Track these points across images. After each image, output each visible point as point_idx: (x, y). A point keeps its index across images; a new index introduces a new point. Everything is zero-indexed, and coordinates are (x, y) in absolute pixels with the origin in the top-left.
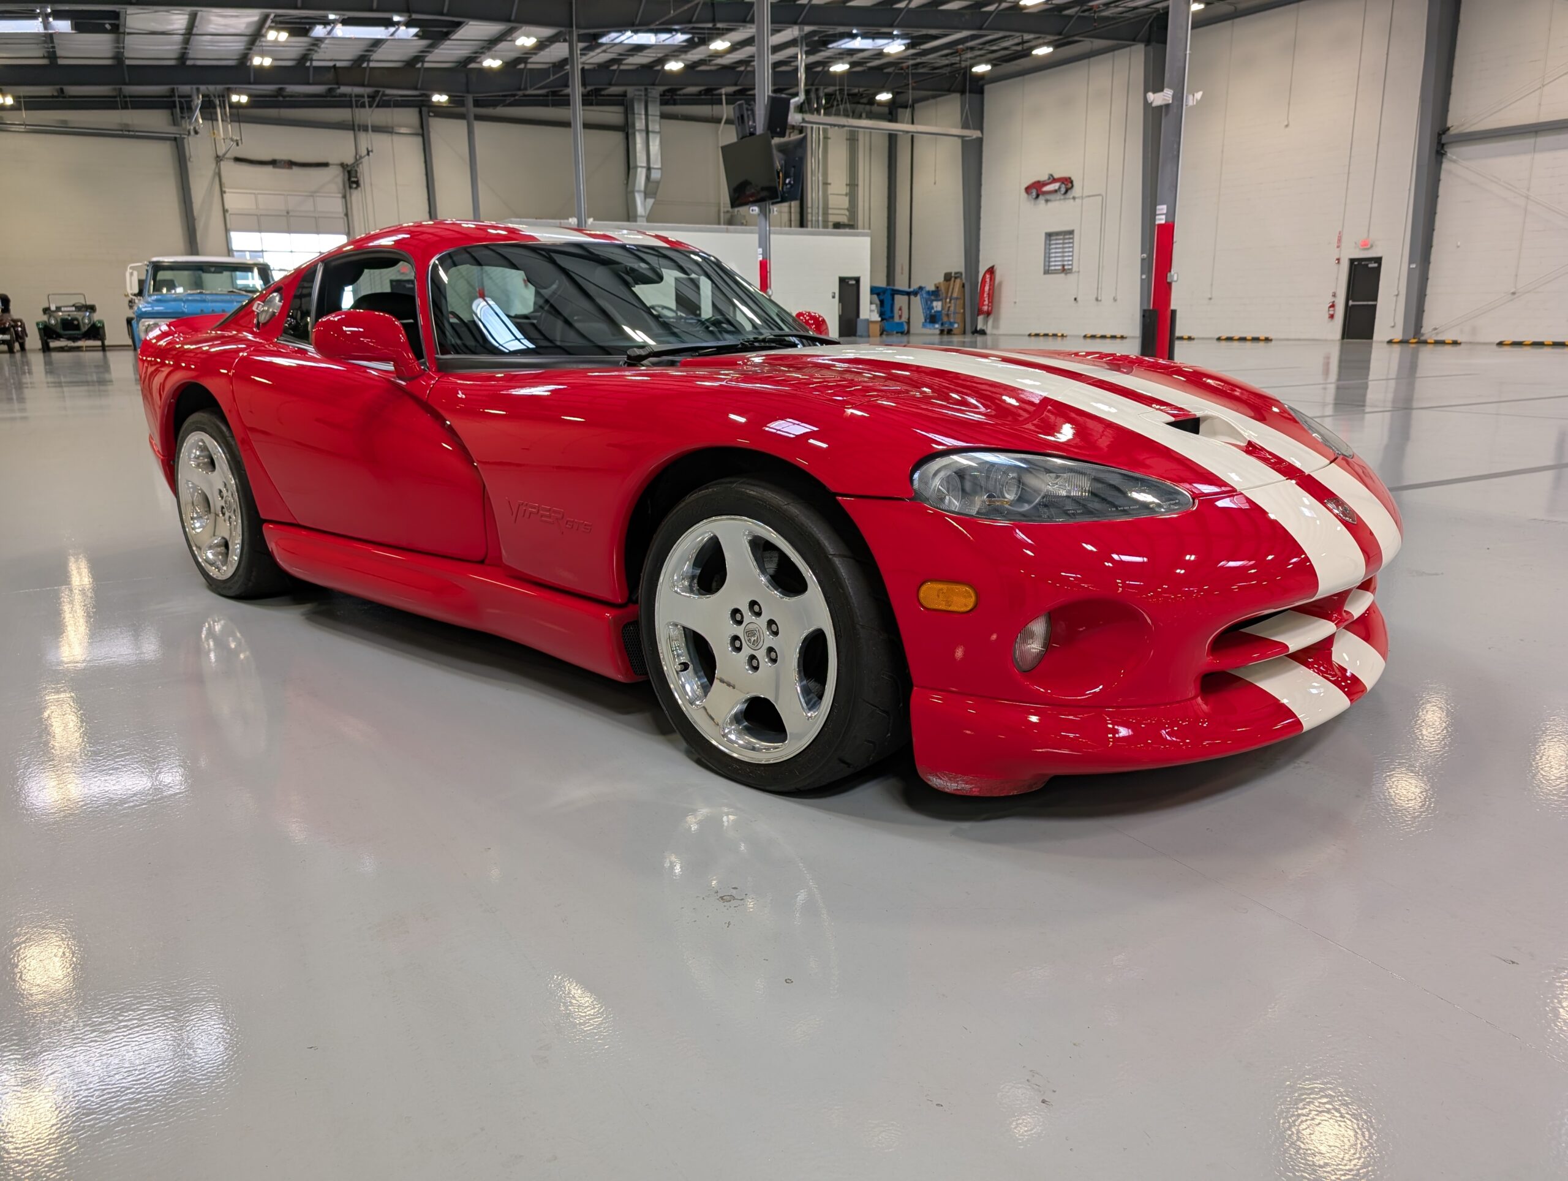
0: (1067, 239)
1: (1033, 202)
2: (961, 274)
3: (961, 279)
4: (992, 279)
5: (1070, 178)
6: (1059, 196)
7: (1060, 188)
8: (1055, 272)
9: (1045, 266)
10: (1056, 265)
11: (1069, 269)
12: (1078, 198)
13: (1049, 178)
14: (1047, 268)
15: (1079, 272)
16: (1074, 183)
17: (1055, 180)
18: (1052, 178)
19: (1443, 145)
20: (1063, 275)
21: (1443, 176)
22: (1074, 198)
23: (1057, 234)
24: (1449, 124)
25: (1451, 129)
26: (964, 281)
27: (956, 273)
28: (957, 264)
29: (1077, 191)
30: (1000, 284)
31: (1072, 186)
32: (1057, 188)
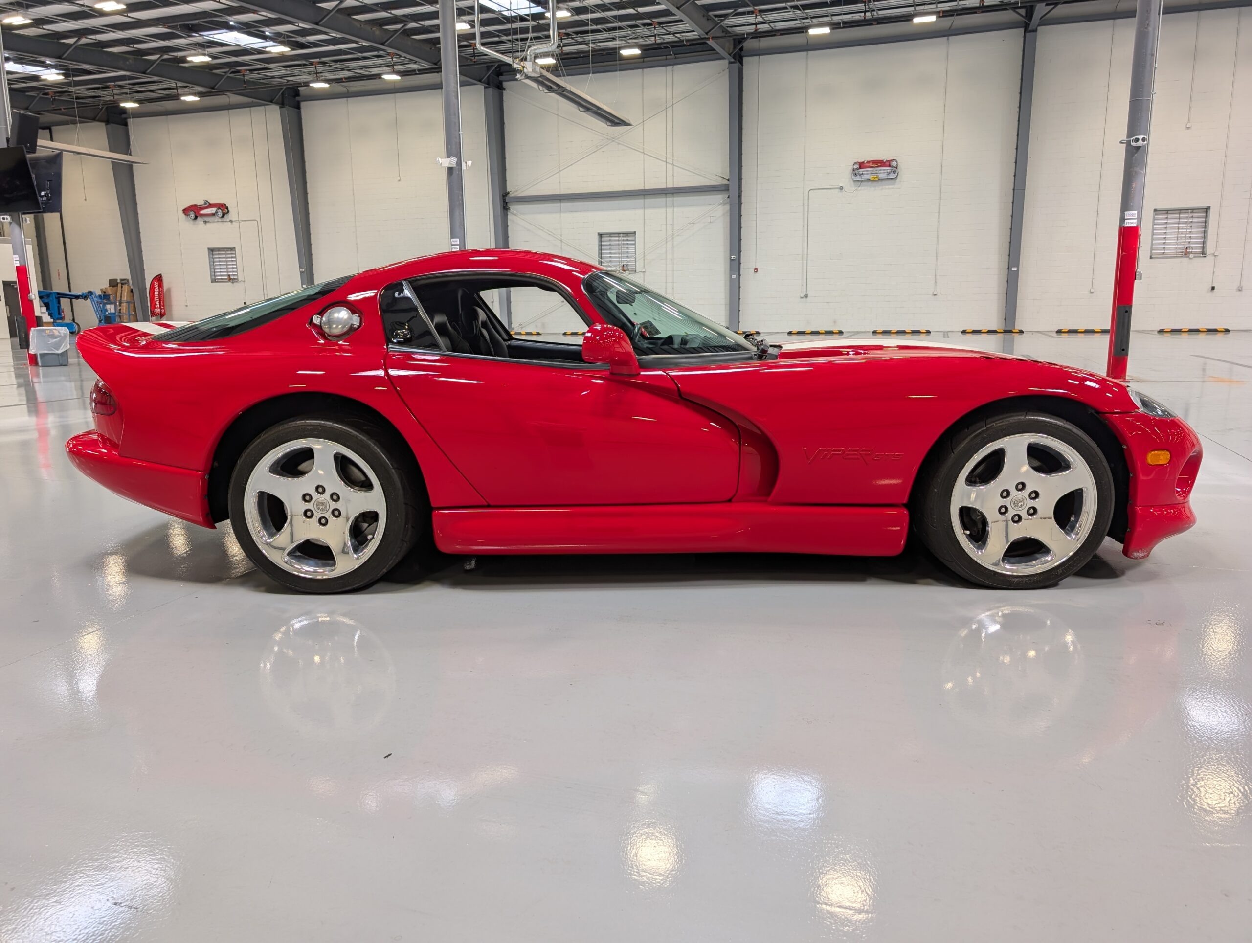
0: (229, 254)
1: (192, 222)
2: (128, 281)
3: (128, 285)
4: (161, 285)
5: (225, 205)
6: (216, 219)
7: (217, 212)
8: (222, 281)
9: (211, 276)
10: (222, 274)
11: (234, 279)
12: (235, 221)
13: (205, 204)
14: (214, 277)
15: (245, 281)
16: (229, 209)
17: (211, 206)
18: (208, 204)
19: (507, 203)
20: (230, 283)
21: (509, 223)
22: (231, 221)
23: (219, 249)
24: (508, 190)
25: (510, 193)
26: (132, 287)
27: (121, 280)
28: (123, 272)
29: (233, 215)
30: (169, 290)
31: (228, 212)
32: (214, 212)
